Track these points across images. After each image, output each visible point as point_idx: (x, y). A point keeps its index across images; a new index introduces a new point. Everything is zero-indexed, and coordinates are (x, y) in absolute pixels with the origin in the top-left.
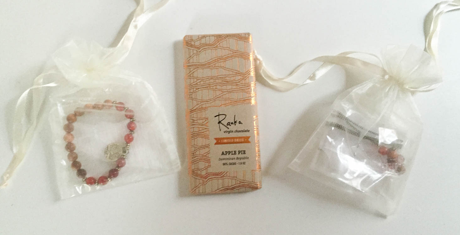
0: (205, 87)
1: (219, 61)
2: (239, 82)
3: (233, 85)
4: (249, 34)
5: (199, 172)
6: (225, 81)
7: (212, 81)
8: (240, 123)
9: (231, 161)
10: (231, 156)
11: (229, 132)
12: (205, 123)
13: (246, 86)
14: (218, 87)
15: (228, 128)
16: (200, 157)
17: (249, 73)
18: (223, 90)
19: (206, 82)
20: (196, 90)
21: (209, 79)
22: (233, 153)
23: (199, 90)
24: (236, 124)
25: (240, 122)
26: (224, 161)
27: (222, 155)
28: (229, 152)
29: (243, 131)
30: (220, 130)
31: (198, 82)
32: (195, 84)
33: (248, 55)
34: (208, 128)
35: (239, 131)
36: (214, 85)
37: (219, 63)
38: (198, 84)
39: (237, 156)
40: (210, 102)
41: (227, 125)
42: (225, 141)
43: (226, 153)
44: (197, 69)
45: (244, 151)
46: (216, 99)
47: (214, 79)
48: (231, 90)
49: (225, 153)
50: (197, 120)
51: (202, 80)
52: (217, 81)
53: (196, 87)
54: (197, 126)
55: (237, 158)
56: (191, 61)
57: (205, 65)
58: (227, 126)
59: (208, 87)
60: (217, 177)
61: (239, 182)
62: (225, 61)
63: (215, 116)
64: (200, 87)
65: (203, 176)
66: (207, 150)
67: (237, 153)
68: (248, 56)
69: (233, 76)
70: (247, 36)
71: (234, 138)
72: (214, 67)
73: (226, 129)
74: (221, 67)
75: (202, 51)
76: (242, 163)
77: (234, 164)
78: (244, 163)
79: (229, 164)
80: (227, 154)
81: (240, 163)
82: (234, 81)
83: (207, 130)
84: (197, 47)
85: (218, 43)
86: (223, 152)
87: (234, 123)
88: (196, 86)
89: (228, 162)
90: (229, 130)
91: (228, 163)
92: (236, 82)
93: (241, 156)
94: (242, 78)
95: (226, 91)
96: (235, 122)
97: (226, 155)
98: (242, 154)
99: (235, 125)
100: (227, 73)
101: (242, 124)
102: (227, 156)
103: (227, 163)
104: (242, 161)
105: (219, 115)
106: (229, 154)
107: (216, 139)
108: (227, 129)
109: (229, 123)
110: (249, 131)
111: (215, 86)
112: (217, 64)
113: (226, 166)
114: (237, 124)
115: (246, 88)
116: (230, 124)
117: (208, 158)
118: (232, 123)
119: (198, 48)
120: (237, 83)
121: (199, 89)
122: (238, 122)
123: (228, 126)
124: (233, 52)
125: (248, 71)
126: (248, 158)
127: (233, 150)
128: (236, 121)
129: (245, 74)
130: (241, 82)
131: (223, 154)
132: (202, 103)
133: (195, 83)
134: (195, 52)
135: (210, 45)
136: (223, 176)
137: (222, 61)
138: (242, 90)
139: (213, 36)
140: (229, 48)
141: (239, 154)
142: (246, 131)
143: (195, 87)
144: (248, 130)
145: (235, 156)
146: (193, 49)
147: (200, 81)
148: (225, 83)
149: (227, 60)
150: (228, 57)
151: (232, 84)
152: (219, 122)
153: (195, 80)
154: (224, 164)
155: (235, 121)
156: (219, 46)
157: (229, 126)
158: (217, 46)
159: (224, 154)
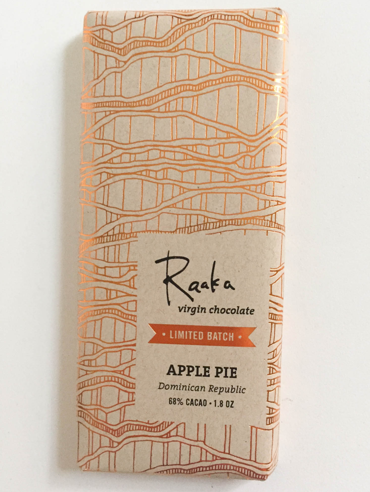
0: (135, 173)
1: (181, 95)
2: (234, 163)
3: (216, 169)
4: (278, 13)
5: (102, 416)
6: (193, 158)
7: (154, 154)
8: (228, 285)
9: (194, 395)
10: (193, 380)
11: (194, 311)
12: (128, 277)
13: (255, 176)
14: (173, 175)
15: (192, 300)
16: (105, 373)
17: (268, 135)
18: (183, 185)
19: (139, 157)
20: (108, 179)
21: (146, 149)
22: (201, 371)
23: (117, 178)
24: (215, 287)
25: (227, 282)
26: (173, 393)
27: (168, 374)
28: (189, 367)
29: (234, 311)
30: (169, 303)
31: (114, 154)
32: (104, 163)
33: (270, 79)
34: (135, 292)
35: (225, 311)
36: (160, 167)
37: (180, 100)
38: (115, 160)
39: (212, 380)
40: (147, 217)
41: (190, 289)
42: (181, 334)
43: (180, 371)
44: (112, 116)
45: (232, 369)
46: (164, 210)
47: (162, 148)
48: (208, 186)
49: (177, 372)
50: (105, 268)
51: (127, 151)
52: (168, 155)
53: (108, 171)
54: (105, 285)
55: (211, 388)
56: (100, 90)
57: (140, 103)
58: (190, 293)
59: (141, 171)
60: (150, 434)
61: (210, 457)
62: (197, 95)
63: (157, 262)
64: (119, 171)
65: (111, 427)
66: (127, 355)
67: (213, 372)
68: (269, 82)
69: (218, 141)
70: (272, 17)
71: (206, 329)
72: (166, 112)
73: (186, 301)
74: (184, 113)
75: (131, 61)
76: (224, 404)
77: (203, 403)
78: (230, 404)
79: (185, 403)
80: (185, 373)
81: (218, 404)
82: (220, 159)
83: (133, 298)
84: (119, 49)
85: (182, 38)
86: (172, 366)
87: (209, 285)
88: (107, 168)
89: (185, 395)
90: (191, 304)
91: (184, 401)
92: (225, 160)
93: (222, 382)
94: (243, 149)
95: (195, 187)
96: (214, 283)
97: (180, 374)
98: (226, 376)
99: (213, 290)
100: (201, 132)
101: (233, 289)
102: (184, 379)
103: (179, 400)
104: (225, 397)
105: (168, 259)
106: (188, 375)
107: (154, 326)
108: (190, 300)
109: (197, 283)
110: (252, 311)
111: (163, 169)
112: (173, 104)
113: (177, 406)
114: (220, 288)
115: (253, 182)
116: (199, 288)
117: (129, 379)
118: (204, 285)
119: (122, 51)
120: (229, 166)
121: (115, 175)
122: (221, 283)
123: (193, 294)
124: (223, 66)
125: (267, 130)
126: (241, 390)
127: (201, 365)
128: (218, 280)
129: (254, 138)
130: (240, 163)
131: (171, 370)
132: (122, 220)
133: (106, 159)
134: (112, 62)
135: (155, 42)
136: (168, 435)
137: (190, 93)
138: (243, 187)
139: (166, 14)
140: (213, 53)
141: (217, 376)
142: (243, 312)
143: (104, 170)
144: (250, 308)
145: (206, 382)
146: (106, 53)
147: (121, 151)
148: (192, 162)
149: (204, 91)
150: (208, 81)
151: (216, 167)
152: (168, 280)
153: (108, 149)
154: (172, 401)
155: (214, 279)
156: (182, 46)
157: (195, 291)
158: (177, 46)
159: (174, 371)
